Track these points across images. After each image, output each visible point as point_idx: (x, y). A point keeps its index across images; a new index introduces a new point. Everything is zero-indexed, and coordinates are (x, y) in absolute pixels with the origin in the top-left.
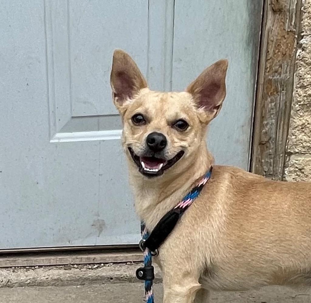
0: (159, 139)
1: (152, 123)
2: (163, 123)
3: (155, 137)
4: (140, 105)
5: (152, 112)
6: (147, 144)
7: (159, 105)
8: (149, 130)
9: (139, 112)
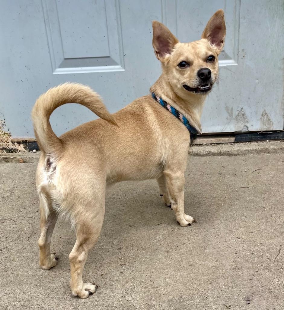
0: (206, 72)
1: (194, 64)
2: (201, 62)
3: (204, 71)
4: (180, 55)
5: (191, 57)
6: (200, 77)
7: (193, 51)
8: (196, 69)
9: (182, 60)
